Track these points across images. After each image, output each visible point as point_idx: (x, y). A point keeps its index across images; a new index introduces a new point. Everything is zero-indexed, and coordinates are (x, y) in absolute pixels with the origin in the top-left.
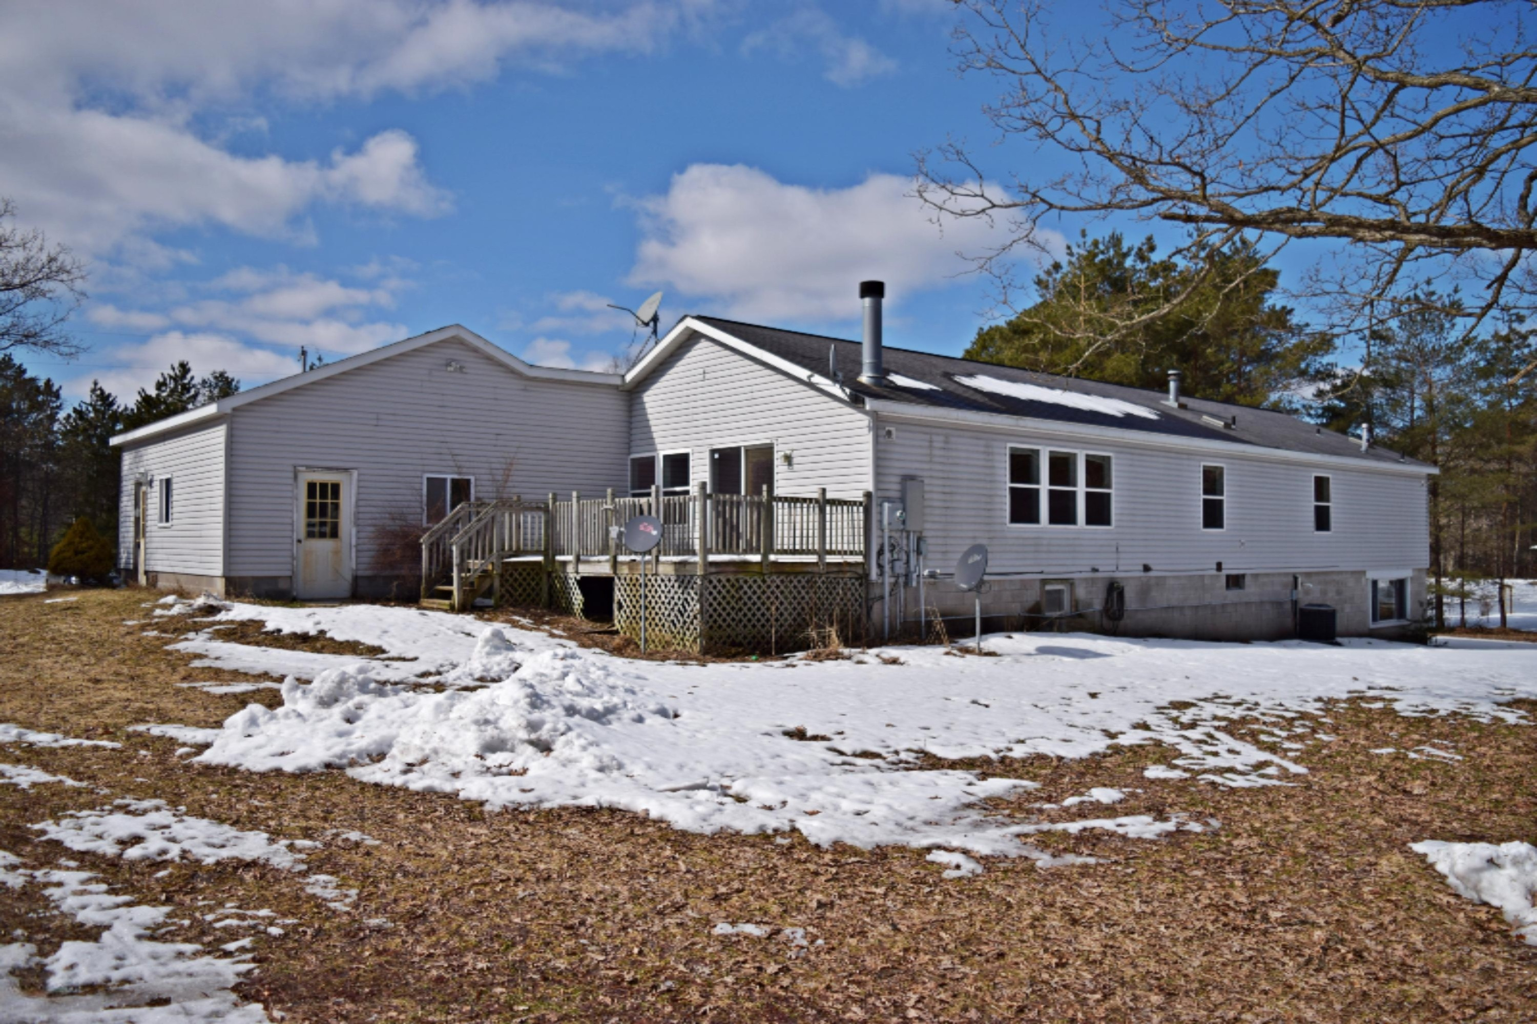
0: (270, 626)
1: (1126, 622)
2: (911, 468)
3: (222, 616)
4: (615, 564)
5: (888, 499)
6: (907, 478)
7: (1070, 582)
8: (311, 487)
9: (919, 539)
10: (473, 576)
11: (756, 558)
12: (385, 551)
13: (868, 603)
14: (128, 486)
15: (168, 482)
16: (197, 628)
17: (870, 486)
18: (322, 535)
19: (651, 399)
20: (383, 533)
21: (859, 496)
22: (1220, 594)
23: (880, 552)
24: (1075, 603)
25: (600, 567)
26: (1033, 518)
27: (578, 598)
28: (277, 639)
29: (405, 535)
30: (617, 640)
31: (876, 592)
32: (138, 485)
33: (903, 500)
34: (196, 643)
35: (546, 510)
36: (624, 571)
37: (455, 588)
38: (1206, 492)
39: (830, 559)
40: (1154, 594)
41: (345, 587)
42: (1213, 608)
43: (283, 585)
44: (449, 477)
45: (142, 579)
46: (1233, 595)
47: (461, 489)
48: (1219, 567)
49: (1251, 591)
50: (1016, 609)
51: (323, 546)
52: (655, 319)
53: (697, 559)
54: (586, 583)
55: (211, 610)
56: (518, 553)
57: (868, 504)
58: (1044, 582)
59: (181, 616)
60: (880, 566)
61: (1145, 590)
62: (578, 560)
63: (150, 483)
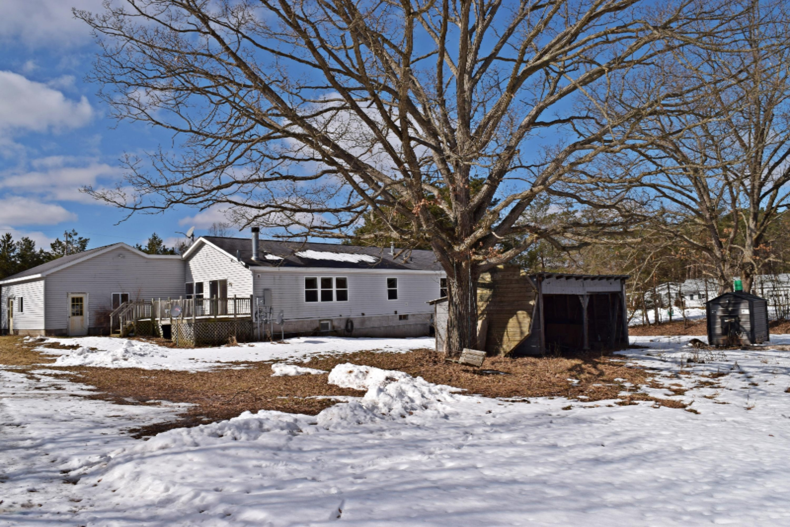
0: (62, 344)
1: (354, 332)
2: (266, 286)
3: (46, 341)
4: (171, 320)
5: (258, 297)
6: (266, 290)
7: (331, 320)
8: (73, 300)
9: (271, 309)
10: (127, 326)
11: (213, 317)
12: (98, 319)
13: (252, 329)
14: (5, 299)
15: (22, 298)
16: (39, 345)
17: (252, 293)
18: (77, 314)
19: (192, 263)
20: (98, 313)
21: (249, 297)
22: (396, 322)
23: (256, 313)
24: (333, 327)
25: (167, 322)
26: (315, 299)
27: (161, 332)
28: (64, 347)
29: (105, 314)
30: (171, 344)
31: (255, 326)
32: (9, 299)
33: (264, 297)
34: (40, 349)
35: (151, 304)
36: (174, 322)
37: (121, 330)
38: (389, 287)
39: (238, 316)
40: (367, 323)
41: (86, 331)
42: (394, 327)
43: (64, 332)
44: (120, 293)
45: (11, 332)
46: (403, 322)
47: (125, 297)
48: (396, 312)
49: (411, 320)
50: (310, 329)
51: (77, 319)
52: (193, 235)
53: (193, 318)
54: (164, 327)
55: (42, 340)
56: (142, 318)
57: (252, 299)
58: (320, 320)
59: (33, 342)
60: (256, 318)
61: (363, 322)
62: (161, 320)
63: (14, 298)
